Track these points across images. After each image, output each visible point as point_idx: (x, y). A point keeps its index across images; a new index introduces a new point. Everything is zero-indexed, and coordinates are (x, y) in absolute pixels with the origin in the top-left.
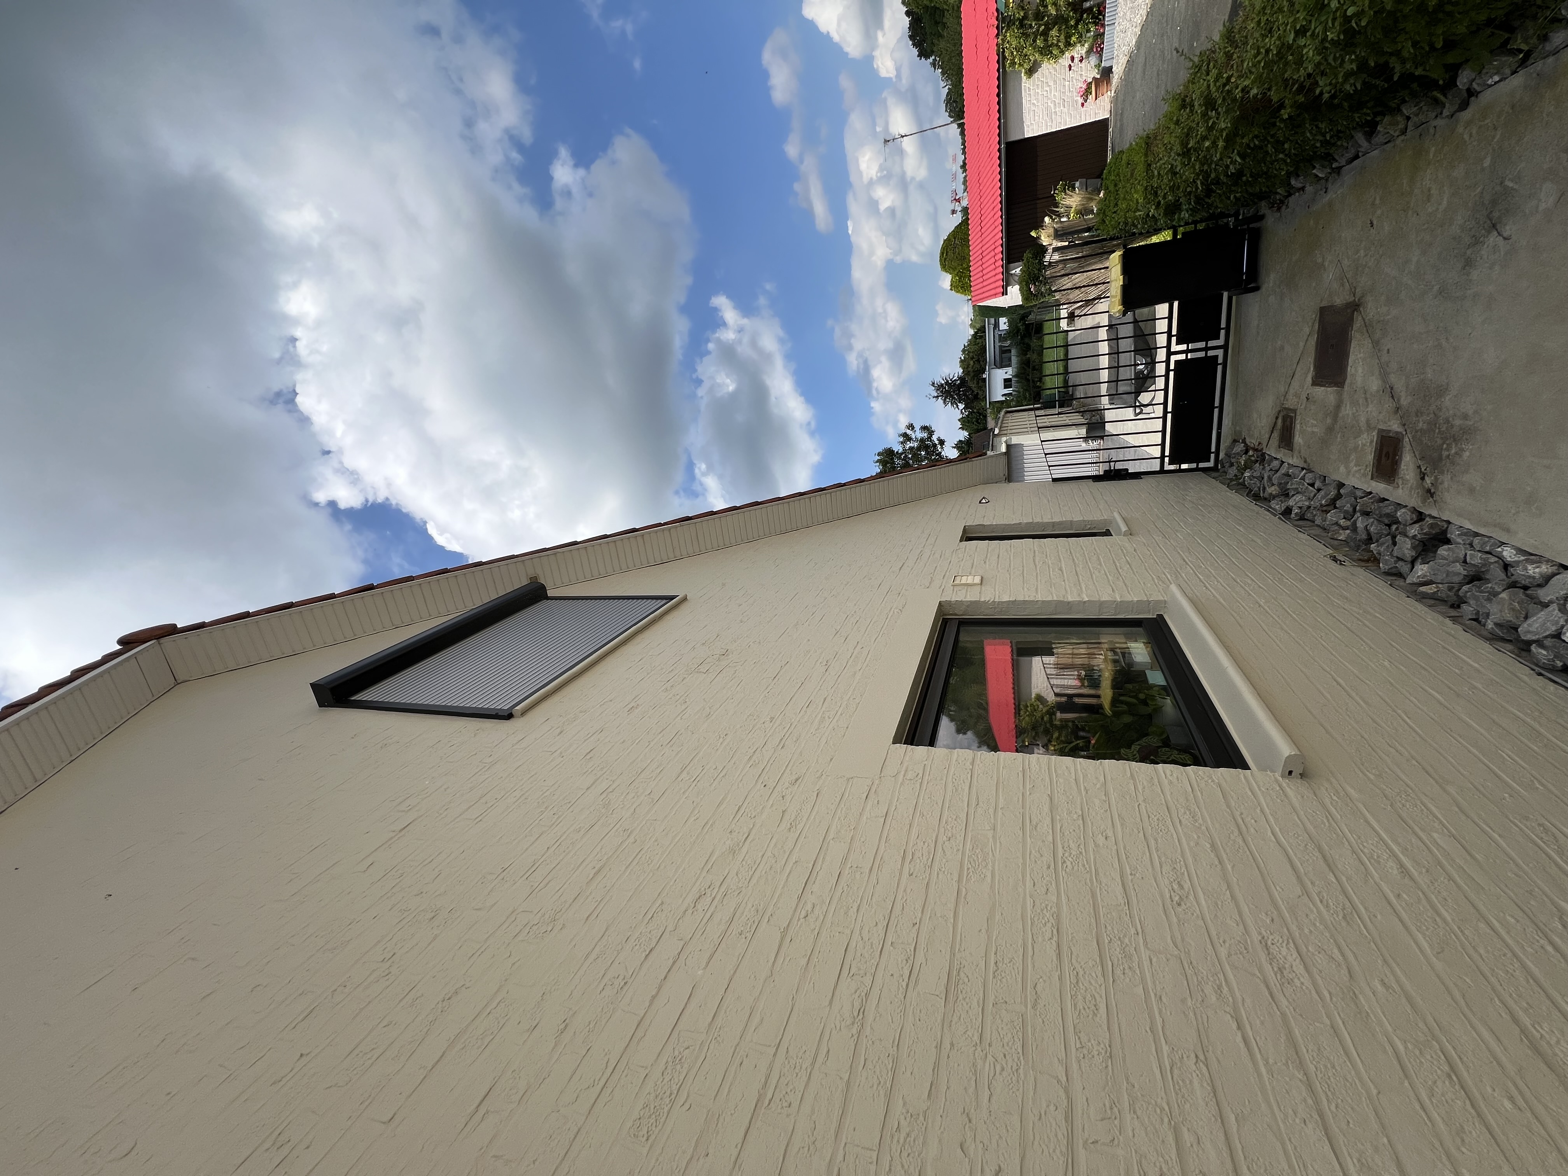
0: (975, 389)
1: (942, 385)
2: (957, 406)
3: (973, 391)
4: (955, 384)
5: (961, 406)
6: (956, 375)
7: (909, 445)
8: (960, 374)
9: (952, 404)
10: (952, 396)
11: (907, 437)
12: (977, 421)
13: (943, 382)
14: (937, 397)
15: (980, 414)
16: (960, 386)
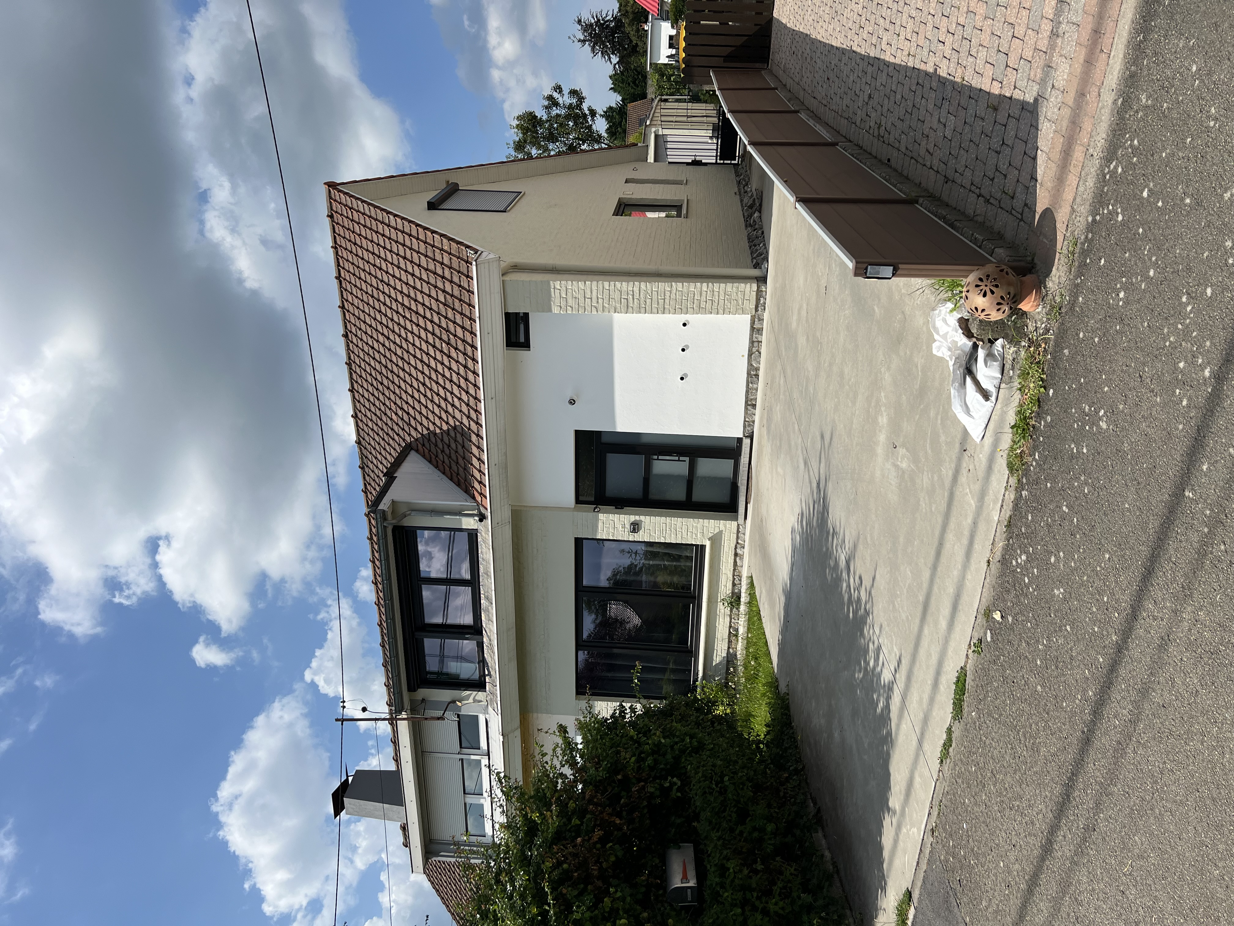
0: (633, 38)
1: (591, 25)
2: (610, 58)
3: (631, 41)
4: (608, 26)
5: (615, 59)
6: (610, 13)
7: (555, 111)
8: (615, 13)
9: (602, 53)
10: (603, 43)
11: (552, 102)
12: (634, 83)
13: (593, 21)
14: (583, 41)
15: (639, 73)
16: (613, 31)
